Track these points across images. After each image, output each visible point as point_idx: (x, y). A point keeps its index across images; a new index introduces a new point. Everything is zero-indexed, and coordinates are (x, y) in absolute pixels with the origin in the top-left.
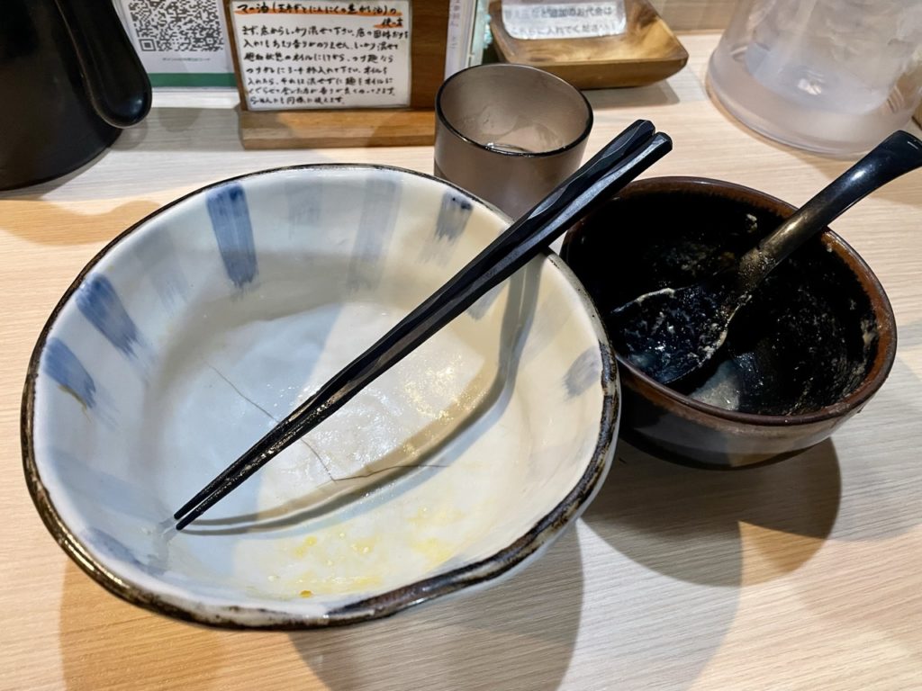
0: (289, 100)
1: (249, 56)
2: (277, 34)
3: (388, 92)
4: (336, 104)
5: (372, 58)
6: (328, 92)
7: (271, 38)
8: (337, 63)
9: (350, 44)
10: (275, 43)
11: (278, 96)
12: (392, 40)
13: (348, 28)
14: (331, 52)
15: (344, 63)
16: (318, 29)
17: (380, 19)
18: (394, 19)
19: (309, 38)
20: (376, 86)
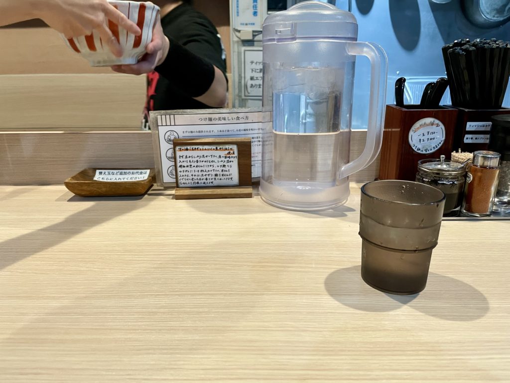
0: (194, 183)
1: (180, 166)
2: (191, 158)
3: (230, 179)
4: (211, 184)
5: (224, 166)
6: (208, 180)
7: (188, 159)
8: (211, 168)
9: (216, 161)
10: (190, 161)
11: (190, 181)
12: (231, 159)
13: (215, 155)
14: (209, 164)
15: (214, 168)
16: (205, 156)
17: (227, 152)
18: (232, 152)
19: (202, 159)
20: (226, 177)
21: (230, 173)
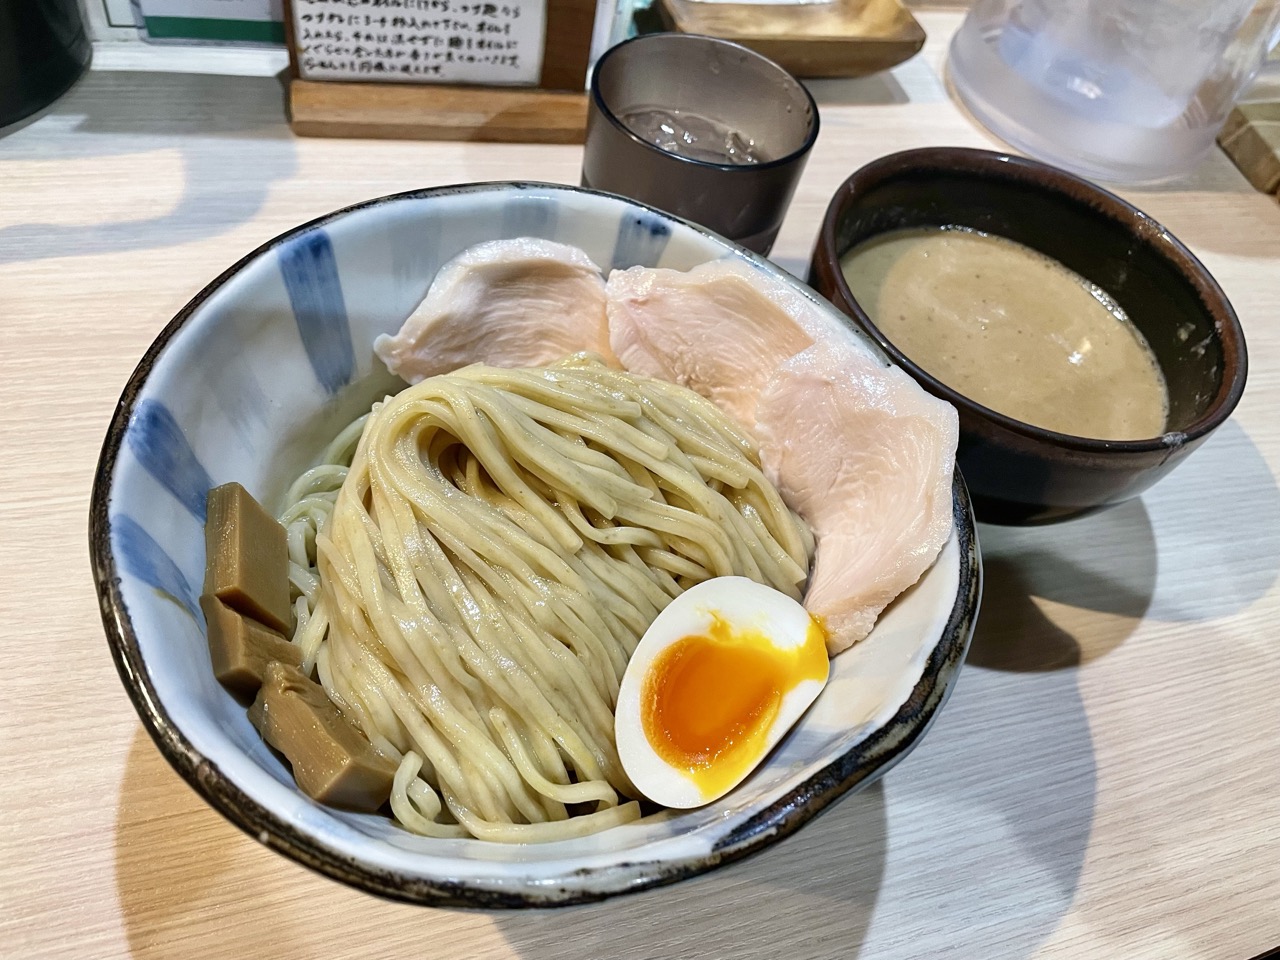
0: (363, 65)
3: (509, 62)
4: (431, 76)
5: (490, 9)
6: (422, 58)
8: (437, 14)
11: (346, 58)
15: (448, 15)
20: (492, 52)
21: (512, 37)
